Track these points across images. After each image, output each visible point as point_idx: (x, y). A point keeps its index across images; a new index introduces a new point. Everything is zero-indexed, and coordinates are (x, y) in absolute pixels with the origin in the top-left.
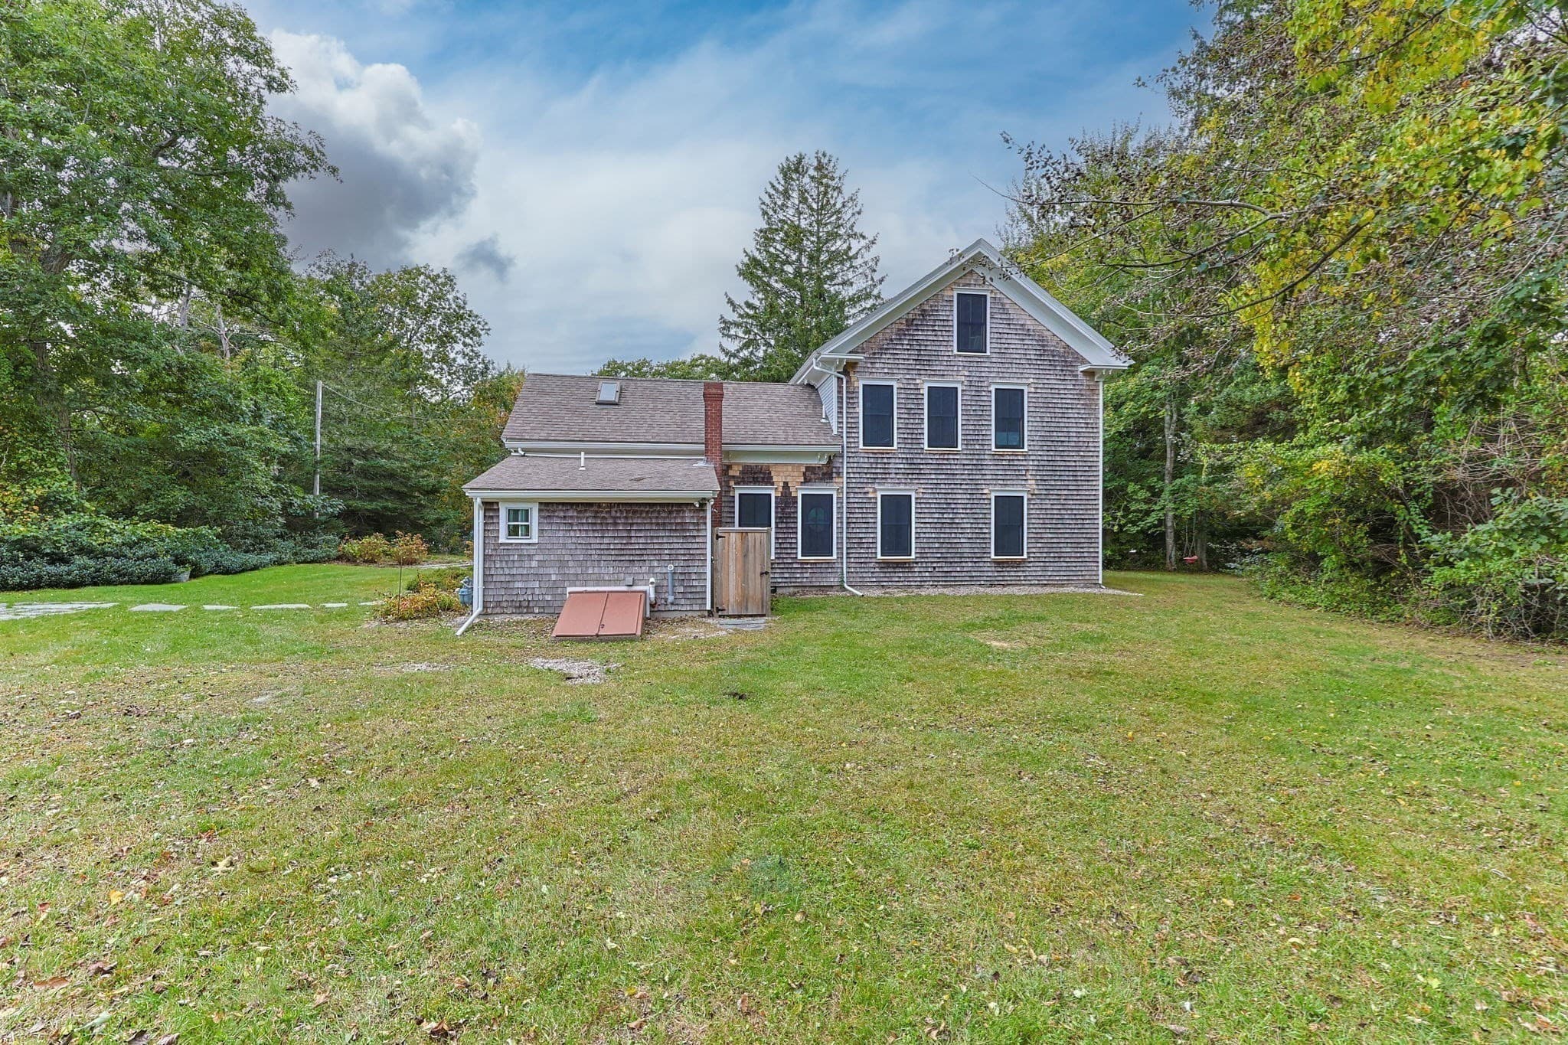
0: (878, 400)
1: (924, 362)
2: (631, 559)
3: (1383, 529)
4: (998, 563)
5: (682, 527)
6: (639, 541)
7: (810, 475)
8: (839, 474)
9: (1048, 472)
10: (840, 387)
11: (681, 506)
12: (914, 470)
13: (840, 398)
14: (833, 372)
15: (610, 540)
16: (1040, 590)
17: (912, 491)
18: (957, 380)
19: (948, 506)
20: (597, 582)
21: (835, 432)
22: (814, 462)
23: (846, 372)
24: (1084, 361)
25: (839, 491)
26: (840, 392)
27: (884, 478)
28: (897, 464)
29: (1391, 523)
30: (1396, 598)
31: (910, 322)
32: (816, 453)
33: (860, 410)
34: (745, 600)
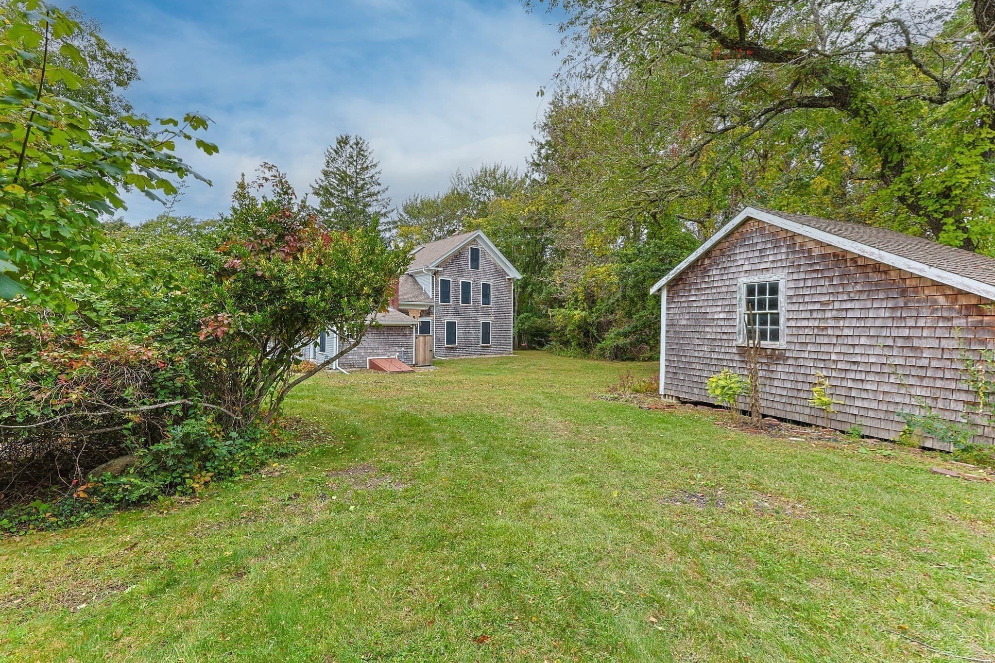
0: (445, 284)
1: (461, 272)
2: (387, 346)
3: (587, 333)
4: (483, 347)
5: (405, 335)
6: (391, 340)
7: (423, 313)
8: (432, 313)
9: (498, 313)
10: (433, 280)
11: (405, 327)
12: (457, 313)
13: (433, 284)
14: (430, 273)
15: (382, 339)
16: (494, 356)
17: (456, 320)
18: (470, 280)
19: (467, 326)
20: (378, 355)
21: (431, 297)
22: (424, 309)
23: (435, 274)
24: (508, 275)
25: (433, 320)
26: (433, 282)
27: (447, 315)
28: (451, 310)
29: (588, 332)
30: (588, 352)
31: (456, 257)
32: (425, 305)
33: (439, 289)
34: (425, 360)
